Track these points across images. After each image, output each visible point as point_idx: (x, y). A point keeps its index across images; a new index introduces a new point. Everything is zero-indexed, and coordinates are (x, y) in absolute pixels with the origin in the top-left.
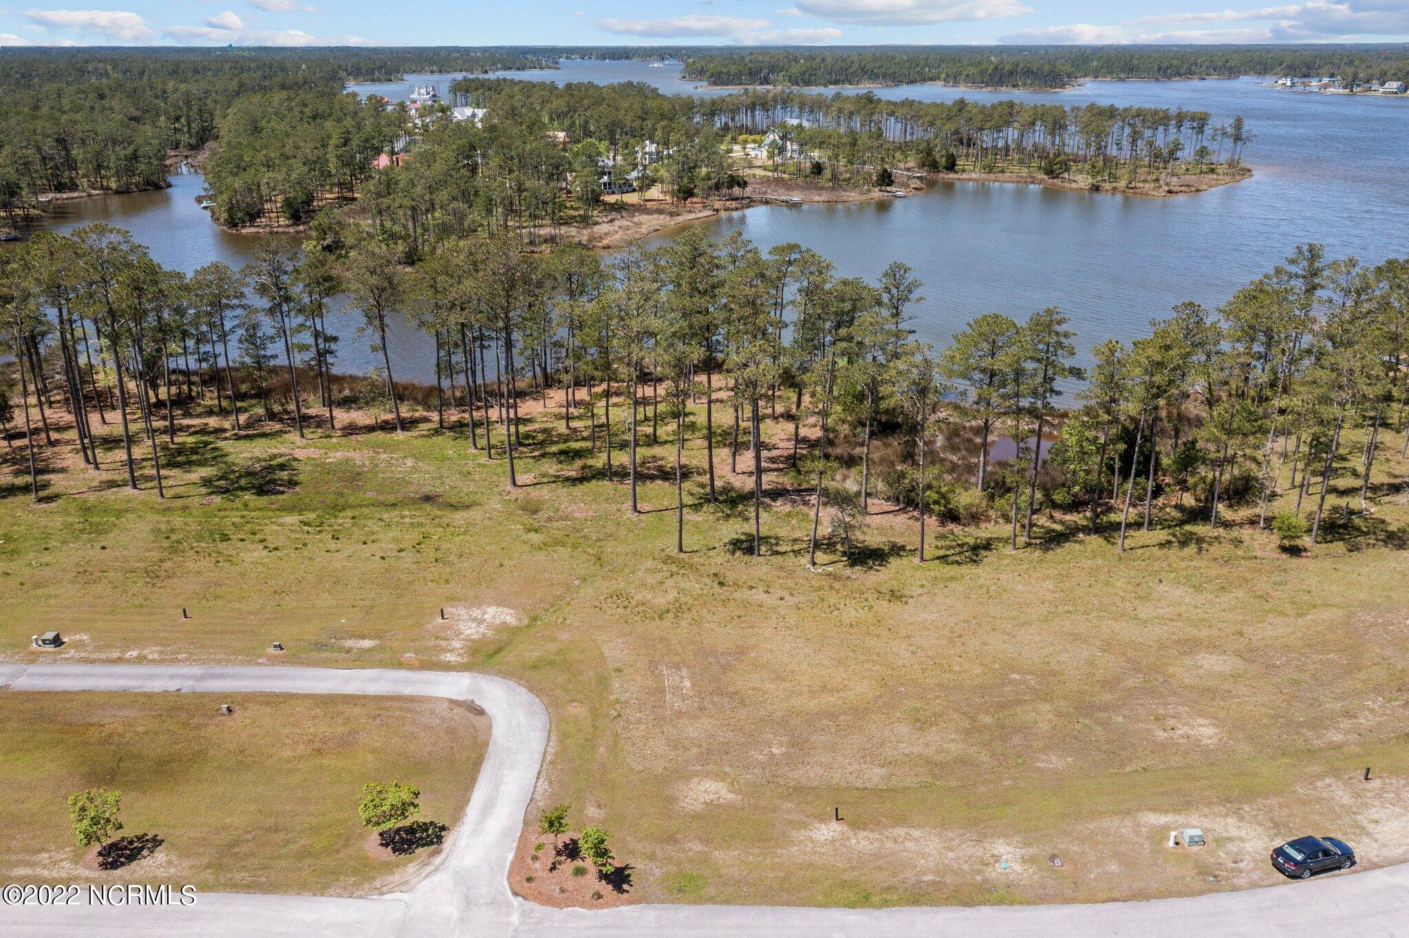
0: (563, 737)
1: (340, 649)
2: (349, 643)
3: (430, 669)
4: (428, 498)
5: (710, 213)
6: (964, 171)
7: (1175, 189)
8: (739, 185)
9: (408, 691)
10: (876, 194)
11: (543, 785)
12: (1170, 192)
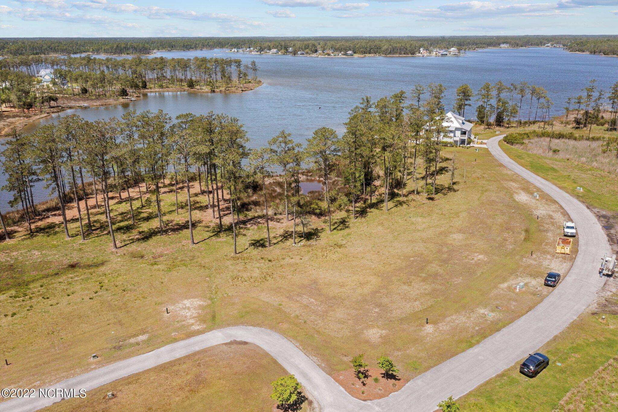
0: (295, 338)
1: (132, 345)
2: (132, 340)
3: (194, 336)
4: (73, 266)
5: (46, 115)
6: (151, 88)
7: (244, 89)
8: (53, 100)
9: (197, 348)
10: (121, 100)
11: (315, 359)
12: (242, 91)
